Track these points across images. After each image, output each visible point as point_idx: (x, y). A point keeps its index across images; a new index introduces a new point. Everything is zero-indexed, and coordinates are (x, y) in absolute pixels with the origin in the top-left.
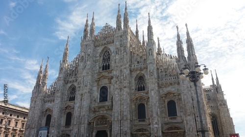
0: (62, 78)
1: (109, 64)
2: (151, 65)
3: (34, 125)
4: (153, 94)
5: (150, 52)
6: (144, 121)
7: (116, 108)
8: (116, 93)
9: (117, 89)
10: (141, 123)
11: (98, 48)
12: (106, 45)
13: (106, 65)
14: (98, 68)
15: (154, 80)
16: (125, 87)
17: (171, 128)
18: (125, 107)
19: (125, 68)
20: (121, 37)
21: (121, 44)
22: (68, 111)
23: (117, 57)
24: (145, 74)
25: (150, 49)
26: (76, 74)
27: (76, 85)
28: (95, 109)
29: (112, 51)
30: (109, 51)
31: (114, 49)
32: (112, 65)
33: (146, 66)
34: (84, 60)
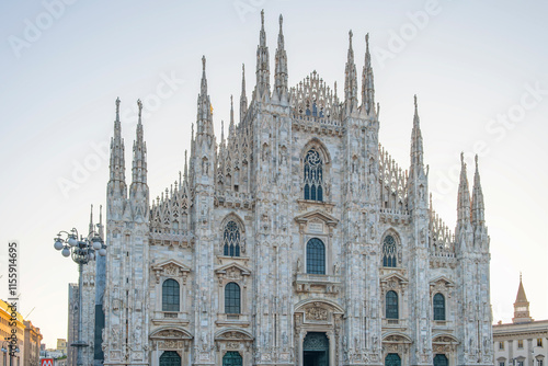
0: (211, 191)
1: (320, 187)
2: (421, 220)
3: (139, 303)
4: (422, 278)
5: (421, 191)
6: (397, 322)
7: (355, 293)
8: (354, 261)
9: (356, 252)
10: (392, 325)
12: (315, 135)
13: (313, 186)
14: (298, 188)
15: (425, 251)
16: (373, 253)
18: (373, 294)
19: (373, 212)
20: (363, 131)
21: (363, 150)
22: (227, 279)
23: (355, 179)
24: (401, 234)
25: (421, 186)
26: (236, 187)
27: (243, 219)
28: (303, 286)
29: (332, 158)
30: (320, 151)
31: (337, 153)
32: (333, 192)
33: (406, 217)
34: (271, 158)
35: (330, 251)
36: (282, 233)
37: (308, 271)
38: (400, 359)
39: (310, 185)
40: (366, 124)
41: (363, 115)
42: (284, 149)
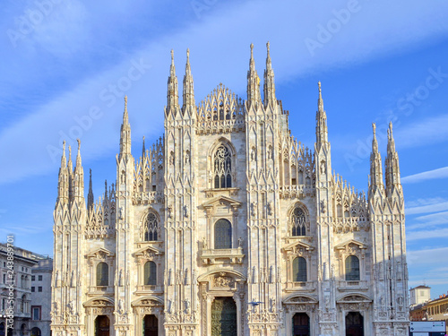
0: (127, 195)
1: (229, 175)
2: (322, 191)
4: (325, 243)
5: (323, 166)
8: (253, 235)
9: (255, 227)
10: (299, 288)
11: (204, 137)
12: (223, 135)
13: (223, 176)
15: (327, 219)
16: (272, 226)
17: (350, 297)
18: (272, 262)
19: (272, 191)
20: (261, 125)
21: (262, 140)
22: (146, 258)
23: (253, 166)
24: (308, 206)
25: (322, 161)
26: (154, 187)
27: (158, 211)
28: (209, 260)
29: (238, 151)
30: (228, 146)
31: (242, 146)
32: (238, 178)
33: (311, 191)
34: (177, 163)
35: (236, 228)
36: (186, 219)
37: (216, 247)
38: (308, 318)
39: (220, 175)
40: (263, 118)
41: (259, 112)
42: (188, 152)
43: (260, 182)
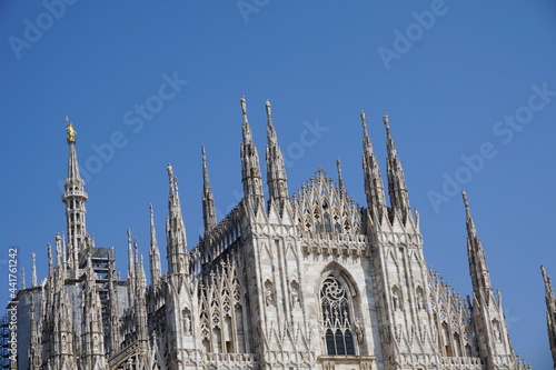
0: (198, 358)
1: (348, 332)
12: (333, 258)
13: (339, 331)
14: (318, 339)
20: (401, 249)
21: (406, 277)
23: (399, 320)
25: (495, 321)
26: (229, 345)
29: (361, 289)
30: (341, 280)
31: (367, 281)
32: (368, 339)
33: (480, 367)
34: (280, 302)
39: (334, 330)
40: (403, 239)
41: (397, 227)
42: (295, 285)
43: (415, 349)
